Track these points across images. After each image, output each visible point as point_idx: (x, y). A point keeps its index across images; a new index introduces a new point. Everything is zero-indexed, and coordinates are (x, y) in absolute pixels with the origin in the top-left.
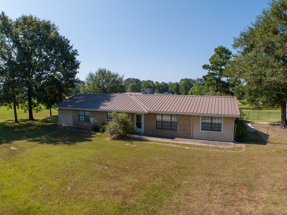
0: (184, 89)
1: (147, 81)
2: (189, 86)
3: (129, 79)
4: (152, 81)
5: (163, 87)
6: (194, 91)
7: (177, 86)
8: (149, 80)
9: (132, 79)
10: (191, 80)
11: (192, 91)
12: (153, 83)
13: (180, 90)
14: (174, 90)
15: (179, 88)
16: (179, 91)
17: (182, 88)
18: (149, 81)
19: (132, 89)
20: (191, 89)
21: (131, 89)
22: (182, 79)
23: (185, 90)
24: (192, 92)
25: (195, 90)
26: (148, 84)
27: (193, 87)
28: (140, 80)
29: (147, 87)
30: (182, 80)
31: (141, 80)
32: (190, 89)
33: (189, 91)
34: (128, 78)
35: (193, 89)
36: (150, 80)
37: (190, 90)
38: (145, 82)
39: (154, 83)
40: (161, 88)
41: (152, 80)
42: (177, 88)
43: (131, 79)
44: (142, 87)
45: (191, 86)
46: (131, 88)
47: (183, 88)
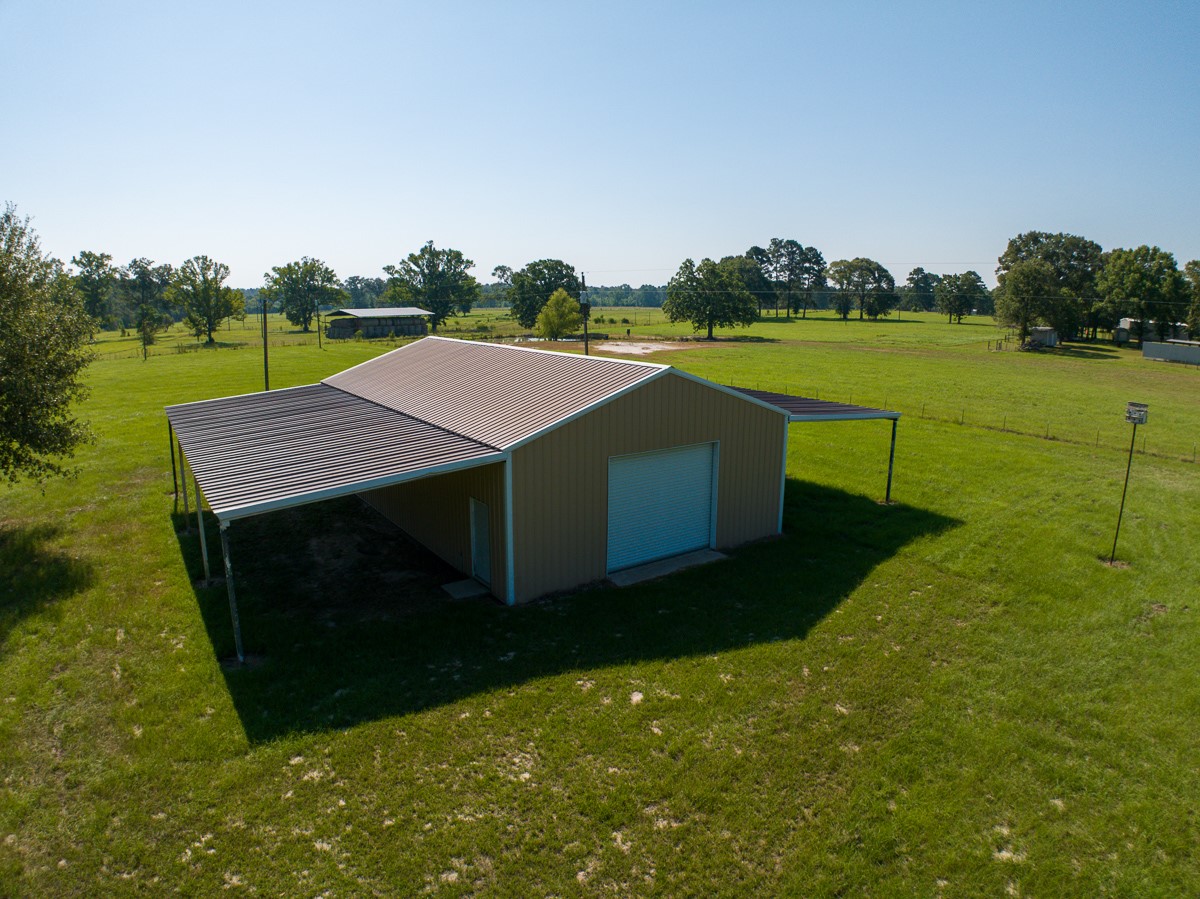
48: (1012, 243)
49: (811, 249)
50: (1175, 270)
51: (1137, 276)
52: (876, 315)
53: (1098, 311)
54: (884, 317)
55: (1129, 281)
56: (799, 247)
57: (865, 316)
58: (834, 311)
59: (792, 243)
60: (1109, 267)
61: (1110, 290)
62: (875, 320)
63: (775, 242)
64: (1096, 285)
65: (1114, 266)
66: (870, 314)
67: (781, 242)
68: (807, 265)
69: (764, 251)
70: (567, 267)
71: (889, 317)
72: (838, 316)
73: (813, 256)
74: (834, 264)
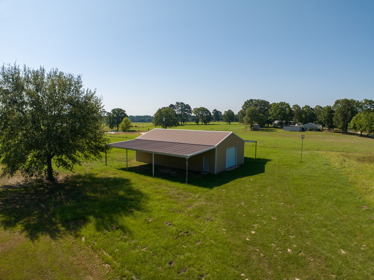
0: (340, 119)
1: (279, 103)
2: (350, 112)
3: (251, 101)
4: (287, 104)
5: (306, 113)
6: (358, 122)
7: (329, 112)
9: (255, 100)
10: (354, 101)
11: (356, 123)
12: (289, 107)
13: (334, 119)
14: (324, 119)
15: (333, 116)
16: (333, 122)
17: (337, 117)
18: (282, 104)
20: (354, 118)
22: (338, 100)
23: (343, 120)
24: (355, 124)
25: (361, 121)
26: (279, 109)
27: (358, 115)
28: (269, 103)
29: (279, 113)
30: (337, 102)
31: (271, 103)
32: (351, 118)
33: (350, 122)
34: (249, 99)
35: (356, 119)
36: (284, 103)
37: (352, 120)
38: (275, 105)
39: (291, 107)
40: (303, 116)
41: (287, 102)
42: (329, 116)
43: (254, 101)
44: (270, 113)
45: (354, 113)
46: (249, 114)
47: (339, 116)
48: (246, 102)
49: (187, 105)
50: (290, 108)
51: (280, 110)
52: (206, 123)
53: (270, 119)
54: (208, 124)
55: (278, 112)
56: (184, 104)
57: (203, 123)
58: (194, 122)
59: (182, 103)
60: (272, 108)
61: (273, 114)
62: (206, 124)
63: (177, 103)
64: (269, 112)
65: (274, 107)
66: (205, 123)
67: (179, 103)
68: (186, 109)
69: (174, 105)
70: (123, 111)
71: (210, 124)
72: (196, 124)
73: (188, 107)
74: (194, 109)
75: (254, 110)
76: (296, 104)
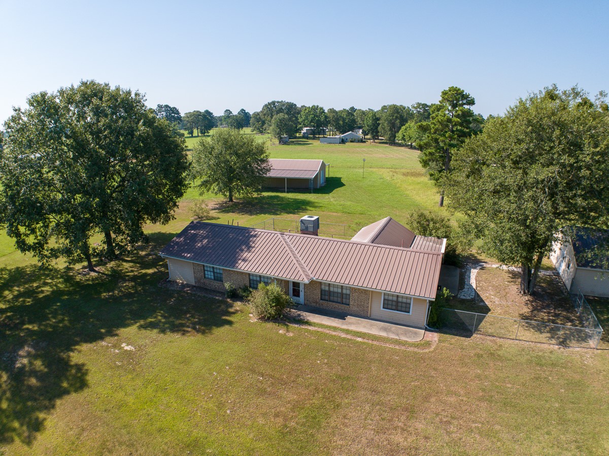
0: (387, 128)
1: (311, 106)
2: (398, 121)
3: (274, 103)
4: (322, 108)
5: (344, 120)
6: (408, 133)
7: (373, 120)
8: (316, 105)
9: (278, 102)
10: (404, 108)
11: (405, 134)
12: (323, 112)
13: (379, 128)
15: (379, 124)
16: (378, 132)
17: (384, 125)
18: (315, 108)
19: (279, 128)
20: (404, 127)
21: (277, 126)
22: (384, 106)
23: (391, 130)
24: (404, 136)
25: (410, 132)
27: (407, 125)
28: (295, 105)
30: (384, 108)
31: (299, 106)
32: (400, 128)
33: (398, 132)
34: (270, 101)
35: (406, 129)
36: (318, 106)
37: (401, 130)
38: (306, 110)
39: (326, 111)
40: (341, 122)
41: (320, 106)
42: (374, 125)
43: (276, 104)
44: (300, 120)
45: (403, 121)
47: (386, 125)
49: (174, 108)
50: (325, 113)
51: (313, 116)
52: (204, 133)
54: (207, 134)
55: (310, 118)
56: (170, 107)
59: (167, 106)
60: (302, 113)
62: (204, 136)
63: (159, 106)
65: (304, 113)
66: (202, 134)
67: (162, 105)
68: (173, 115)
72: (189, 136)
73: (175, 111)
74: (185, 114)
75: (284, 118)
76: (331, 108)
